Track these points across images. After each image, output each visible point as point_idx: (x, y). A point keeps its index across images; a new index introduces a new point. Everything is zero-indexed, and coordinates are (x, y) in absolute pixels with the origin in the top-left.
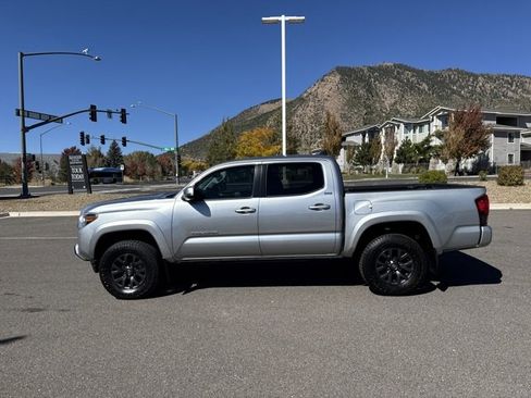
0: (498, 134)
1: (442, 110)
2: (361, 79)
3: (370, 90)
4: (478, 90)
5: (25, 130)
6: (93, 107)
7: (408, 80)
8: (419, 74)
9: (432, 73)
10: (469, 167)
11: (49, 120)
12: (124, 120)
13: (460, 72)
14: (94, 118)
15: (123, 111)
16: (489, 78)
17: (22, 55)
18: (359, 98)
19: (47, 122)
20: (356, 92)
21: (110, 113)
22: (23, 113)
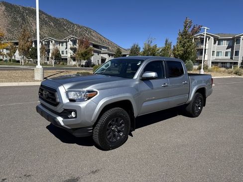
0: (95, 52)
1: (73, 37)
2: (18, 12)
3: (24, 19)
4: (75, 31)
7: (44, 19)
8: (49, 17)
9: (55, 19)
10: (84, 64)
13: (68, 21)
16: (79, 27)
18: (18, 22)
20: (15, 18)
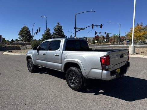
5: (76, 32)
6: (93, 25)
11: (81, 29)
12: (101, 27)
14: (93, 28)
15: (101, 25)
17: (76, 14)
19: (81, 30)
21: (97, 26)
22: (75, 28)
